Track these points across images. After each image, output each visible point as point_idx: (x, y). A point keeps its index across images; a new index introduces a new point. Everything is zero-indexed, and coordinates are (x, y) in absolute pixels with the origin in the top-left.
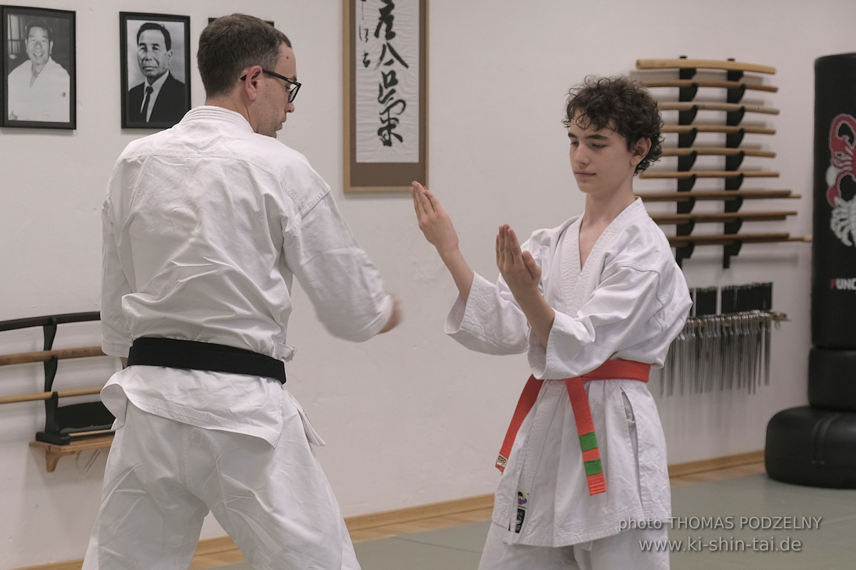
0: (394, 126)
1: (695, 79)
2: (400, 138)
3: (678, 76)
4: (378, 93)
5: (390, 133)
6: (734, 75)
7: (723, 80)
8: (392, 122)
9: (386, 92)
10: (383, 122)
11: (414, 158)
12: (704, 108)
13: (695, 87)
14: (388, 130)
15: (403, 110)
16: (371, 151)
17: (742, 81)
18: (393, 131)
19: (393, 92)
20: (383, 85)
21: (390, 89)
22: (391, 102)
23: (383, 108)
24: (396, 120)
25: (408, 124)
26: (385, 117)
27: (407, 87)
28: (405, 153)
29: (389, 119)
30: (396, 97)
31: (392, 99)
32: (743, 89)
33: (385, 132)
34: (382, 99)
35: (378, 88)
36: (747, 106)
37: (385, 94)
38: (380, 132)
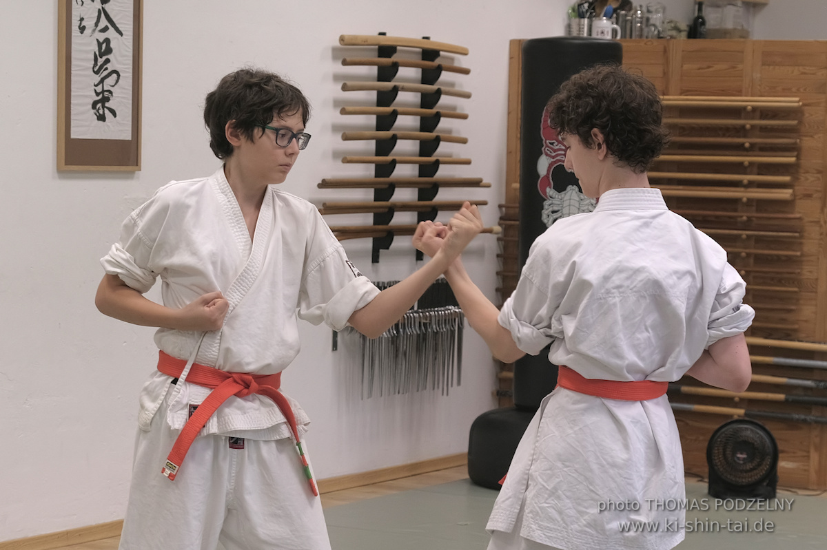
0: (108, 99)
1: (395, 58)
2: (113, 112)
3: (376, 54)
4: (93, 62)
5: (104, 107)
6: (430, 54)
7: (418, 60)
8: (106, 94)
9: (101, 61)
10: (98, 94)
11: (127, 135)
12: (404, 89)
13: (395, 66)
14: (102, 103)
15: (117, 81)
16: (86, 127)
17: (437, 62)
18: (107, 105)
19: (108, 61)
20: (97, 53)
21: (104, 58)
22: (106, 73)
23: (97, 78)
24: (110, 92)
25: (121, 98)
26: (99, 89)
27: (121, 59)
28: (116, 129)
29: (103, 91)
30: (110, 67)
31: (106, 69)
32: (439, 69)
33: (99, 105)
34: (96, 70)
35: (93, 57)
36: (443, 88)
37: (99, 64)
38: (94, 105)
